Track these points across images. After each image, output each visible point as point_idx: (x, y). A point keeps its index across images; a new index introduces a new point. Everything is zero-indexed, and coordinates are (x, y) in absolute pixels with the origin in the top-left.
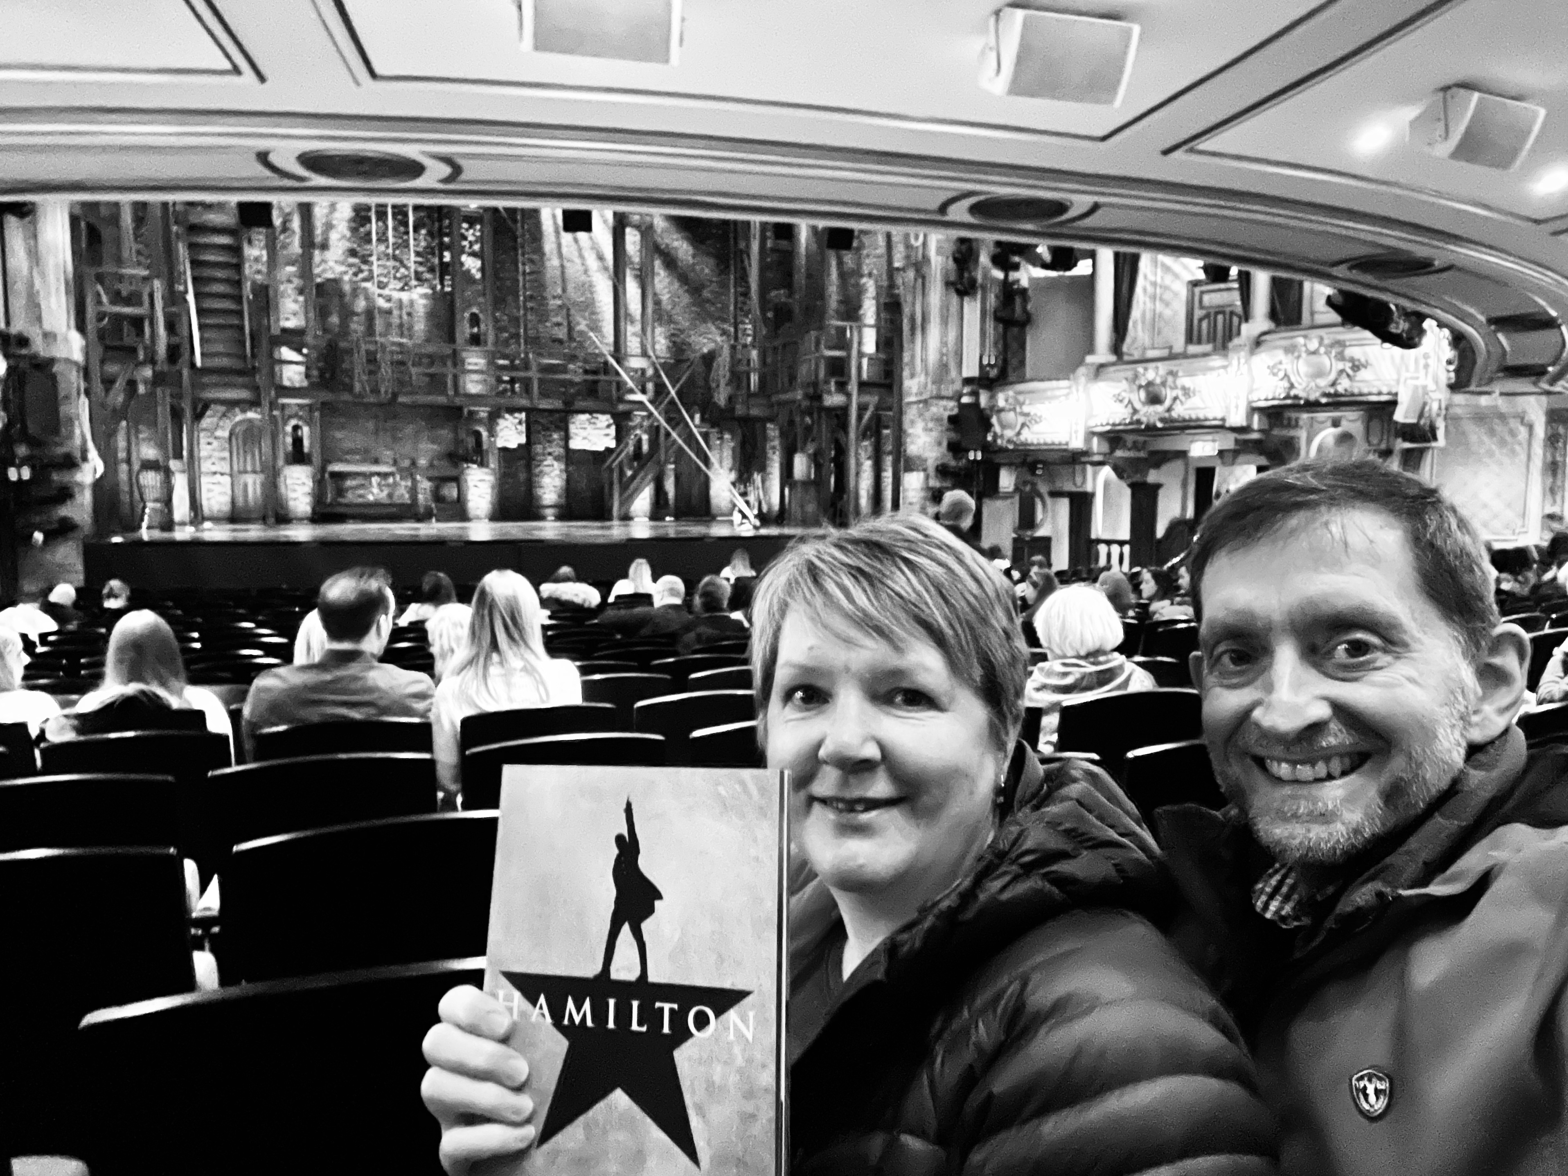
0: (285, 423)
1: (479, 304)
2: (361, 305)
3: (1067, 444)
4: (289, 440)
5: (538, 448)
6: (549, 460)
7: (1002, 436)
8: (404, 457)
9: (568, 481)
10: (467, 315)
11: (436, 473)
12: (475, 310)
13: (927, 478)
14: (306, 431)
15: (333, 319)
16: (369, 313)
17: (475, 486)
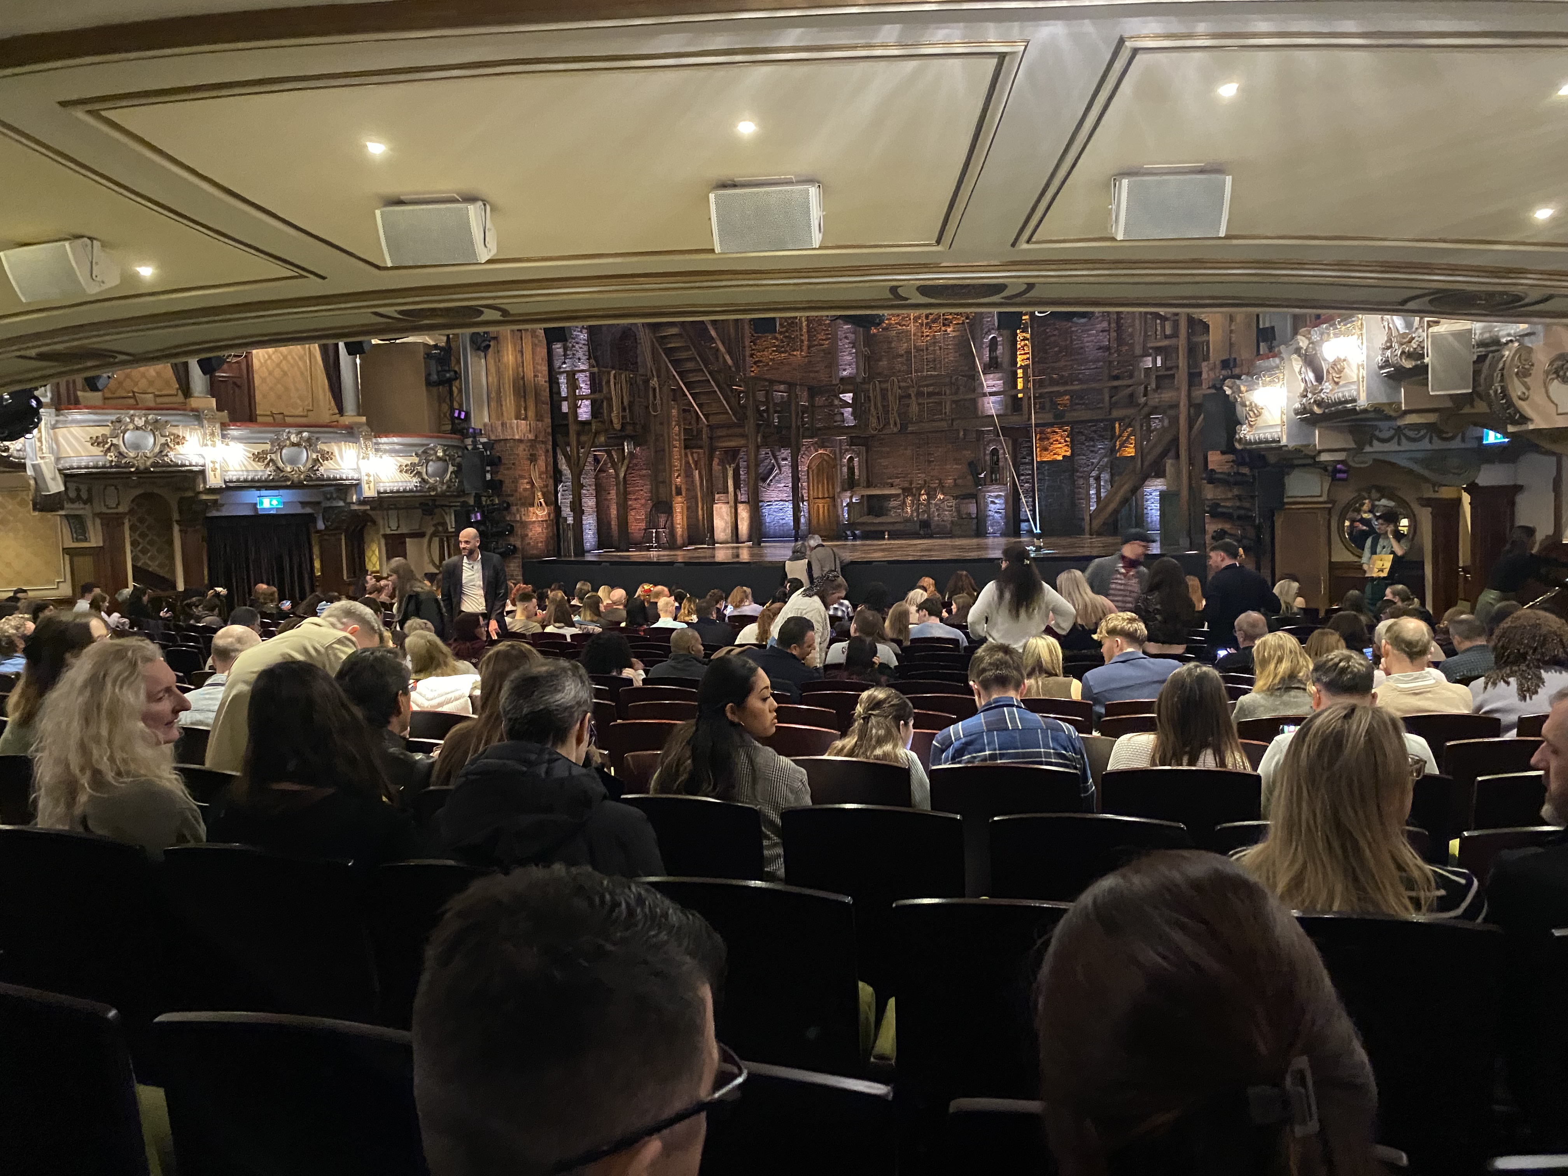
0: (842, 456)
2: (902, 348)
4: (845, 469)
5: (1081, 459)
8: (932, 478)
10: (986, 341)
11: (959, 492)
12: (993, 334)
14: (856, 462)
15: (884, 363)
16: (908, 352)
17: (993, 502)
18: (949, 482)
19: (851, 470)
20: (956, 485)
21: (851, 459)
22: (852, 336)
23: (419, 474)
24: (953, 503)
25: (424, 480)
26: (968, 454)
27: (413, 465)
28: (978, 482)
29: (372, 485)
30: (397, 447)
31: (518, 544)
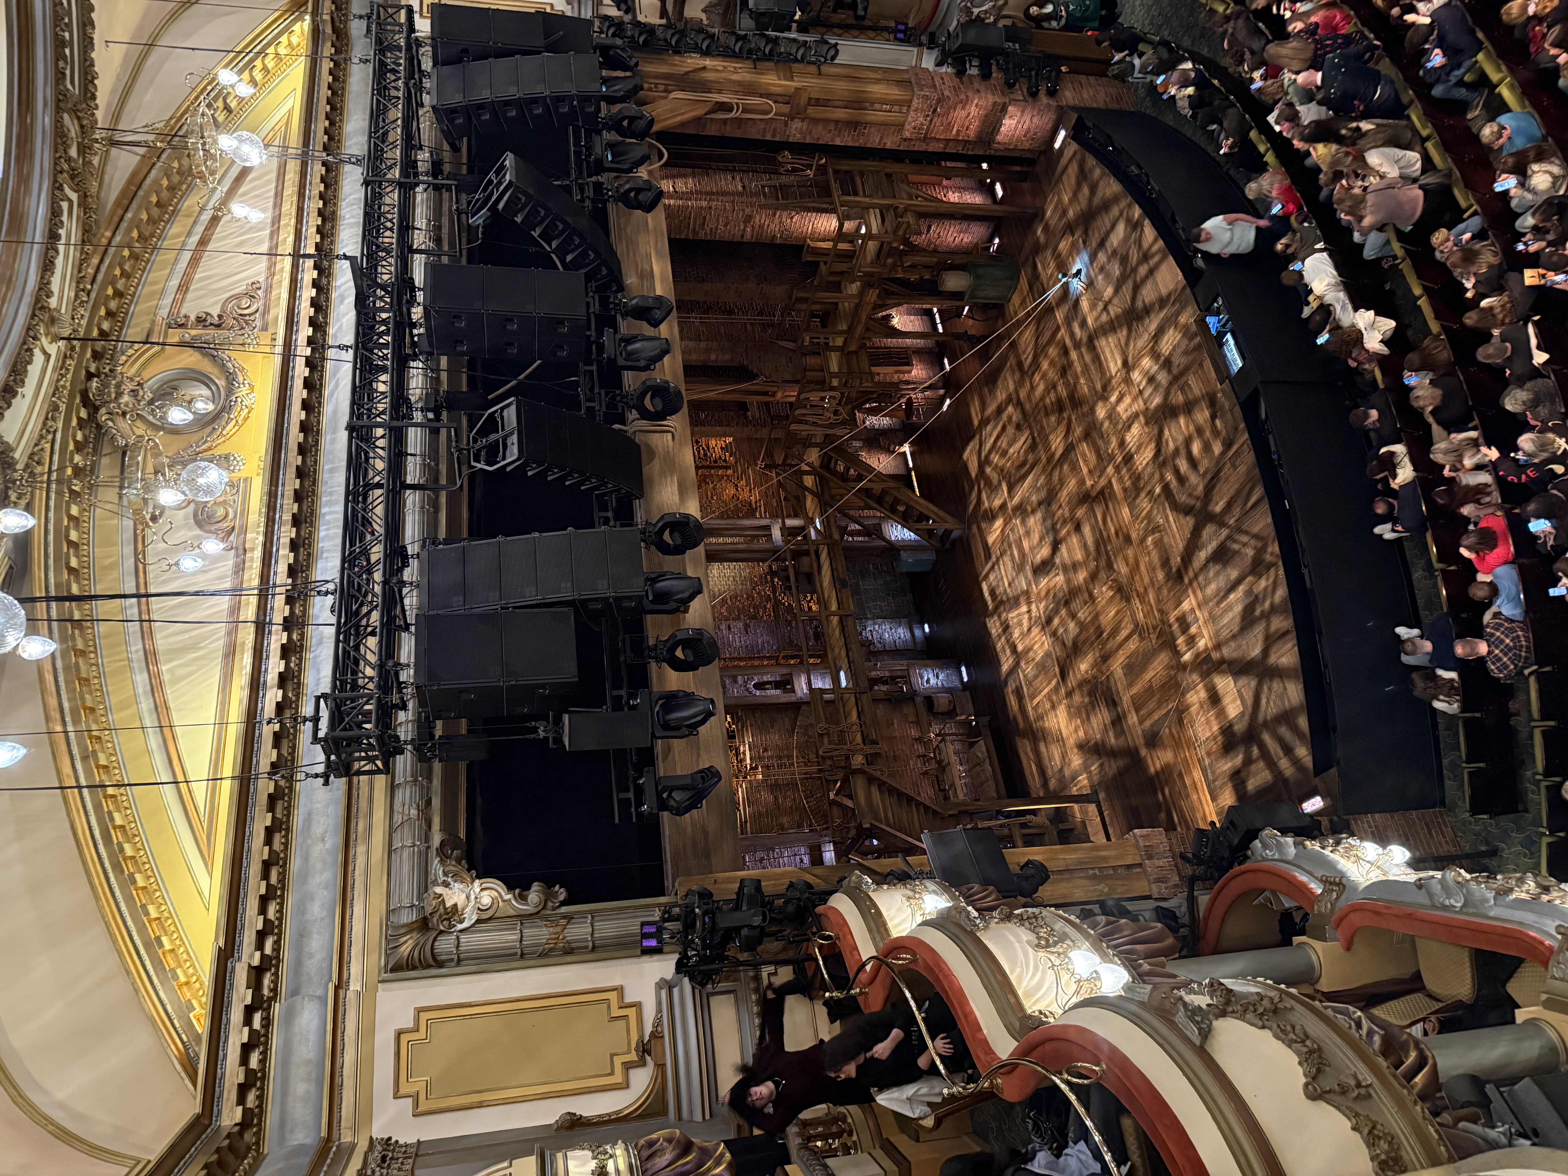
9: (884, 617)
11: (924, 717)
13: (1013, 103)
17: (928, 681)
20: (918, 722)
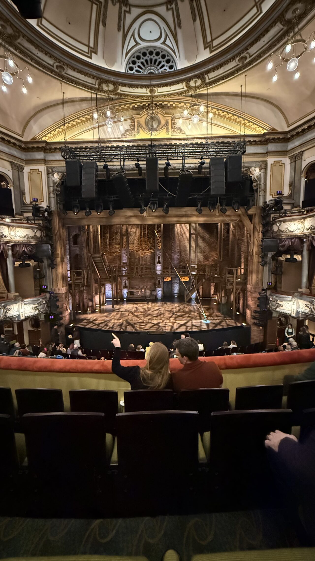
0: (123, 280)
1: (160, 255)
2: (137, 257)
3: (291, 314)
4: (124, 284)
5: (174, 281)
6: (176, 284)
7: (271, 307)
8: (145, 286)
9: (180, 288)
10: (157, 257)
11: (151, 289)
12: (159, 256)
13: (251, 312)
14: (127, 282)
15: (133, 259)
16: (139, 258)
17: (159, 292)
18: (148, 287)
19: (125, 284)
20: (150, 288)
21: (125, 281)
22: (126, 253)
23: (38, 309)
24: (149, 291)
25: (39, 311)
26: (153, 281)
27: (36, 307)
28: (156, 288)
29: (23, 315)
30: (30, 302)
31: (63, 323)
